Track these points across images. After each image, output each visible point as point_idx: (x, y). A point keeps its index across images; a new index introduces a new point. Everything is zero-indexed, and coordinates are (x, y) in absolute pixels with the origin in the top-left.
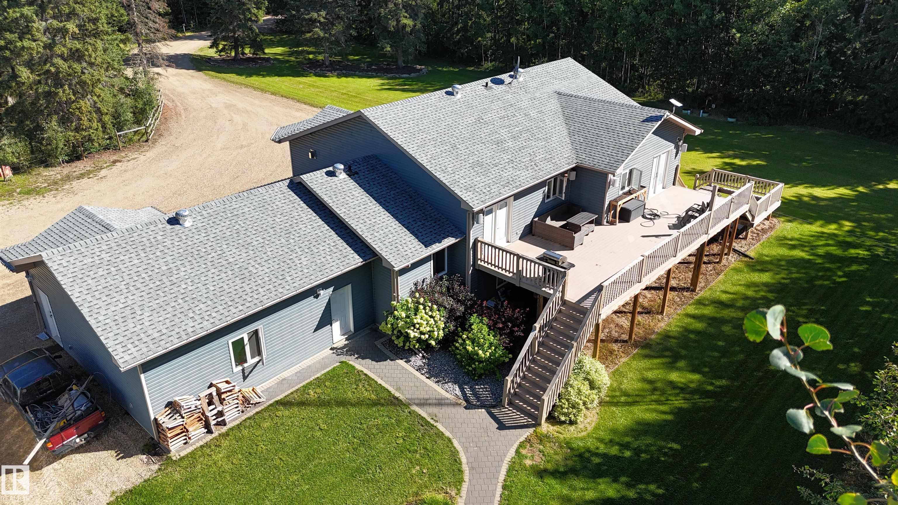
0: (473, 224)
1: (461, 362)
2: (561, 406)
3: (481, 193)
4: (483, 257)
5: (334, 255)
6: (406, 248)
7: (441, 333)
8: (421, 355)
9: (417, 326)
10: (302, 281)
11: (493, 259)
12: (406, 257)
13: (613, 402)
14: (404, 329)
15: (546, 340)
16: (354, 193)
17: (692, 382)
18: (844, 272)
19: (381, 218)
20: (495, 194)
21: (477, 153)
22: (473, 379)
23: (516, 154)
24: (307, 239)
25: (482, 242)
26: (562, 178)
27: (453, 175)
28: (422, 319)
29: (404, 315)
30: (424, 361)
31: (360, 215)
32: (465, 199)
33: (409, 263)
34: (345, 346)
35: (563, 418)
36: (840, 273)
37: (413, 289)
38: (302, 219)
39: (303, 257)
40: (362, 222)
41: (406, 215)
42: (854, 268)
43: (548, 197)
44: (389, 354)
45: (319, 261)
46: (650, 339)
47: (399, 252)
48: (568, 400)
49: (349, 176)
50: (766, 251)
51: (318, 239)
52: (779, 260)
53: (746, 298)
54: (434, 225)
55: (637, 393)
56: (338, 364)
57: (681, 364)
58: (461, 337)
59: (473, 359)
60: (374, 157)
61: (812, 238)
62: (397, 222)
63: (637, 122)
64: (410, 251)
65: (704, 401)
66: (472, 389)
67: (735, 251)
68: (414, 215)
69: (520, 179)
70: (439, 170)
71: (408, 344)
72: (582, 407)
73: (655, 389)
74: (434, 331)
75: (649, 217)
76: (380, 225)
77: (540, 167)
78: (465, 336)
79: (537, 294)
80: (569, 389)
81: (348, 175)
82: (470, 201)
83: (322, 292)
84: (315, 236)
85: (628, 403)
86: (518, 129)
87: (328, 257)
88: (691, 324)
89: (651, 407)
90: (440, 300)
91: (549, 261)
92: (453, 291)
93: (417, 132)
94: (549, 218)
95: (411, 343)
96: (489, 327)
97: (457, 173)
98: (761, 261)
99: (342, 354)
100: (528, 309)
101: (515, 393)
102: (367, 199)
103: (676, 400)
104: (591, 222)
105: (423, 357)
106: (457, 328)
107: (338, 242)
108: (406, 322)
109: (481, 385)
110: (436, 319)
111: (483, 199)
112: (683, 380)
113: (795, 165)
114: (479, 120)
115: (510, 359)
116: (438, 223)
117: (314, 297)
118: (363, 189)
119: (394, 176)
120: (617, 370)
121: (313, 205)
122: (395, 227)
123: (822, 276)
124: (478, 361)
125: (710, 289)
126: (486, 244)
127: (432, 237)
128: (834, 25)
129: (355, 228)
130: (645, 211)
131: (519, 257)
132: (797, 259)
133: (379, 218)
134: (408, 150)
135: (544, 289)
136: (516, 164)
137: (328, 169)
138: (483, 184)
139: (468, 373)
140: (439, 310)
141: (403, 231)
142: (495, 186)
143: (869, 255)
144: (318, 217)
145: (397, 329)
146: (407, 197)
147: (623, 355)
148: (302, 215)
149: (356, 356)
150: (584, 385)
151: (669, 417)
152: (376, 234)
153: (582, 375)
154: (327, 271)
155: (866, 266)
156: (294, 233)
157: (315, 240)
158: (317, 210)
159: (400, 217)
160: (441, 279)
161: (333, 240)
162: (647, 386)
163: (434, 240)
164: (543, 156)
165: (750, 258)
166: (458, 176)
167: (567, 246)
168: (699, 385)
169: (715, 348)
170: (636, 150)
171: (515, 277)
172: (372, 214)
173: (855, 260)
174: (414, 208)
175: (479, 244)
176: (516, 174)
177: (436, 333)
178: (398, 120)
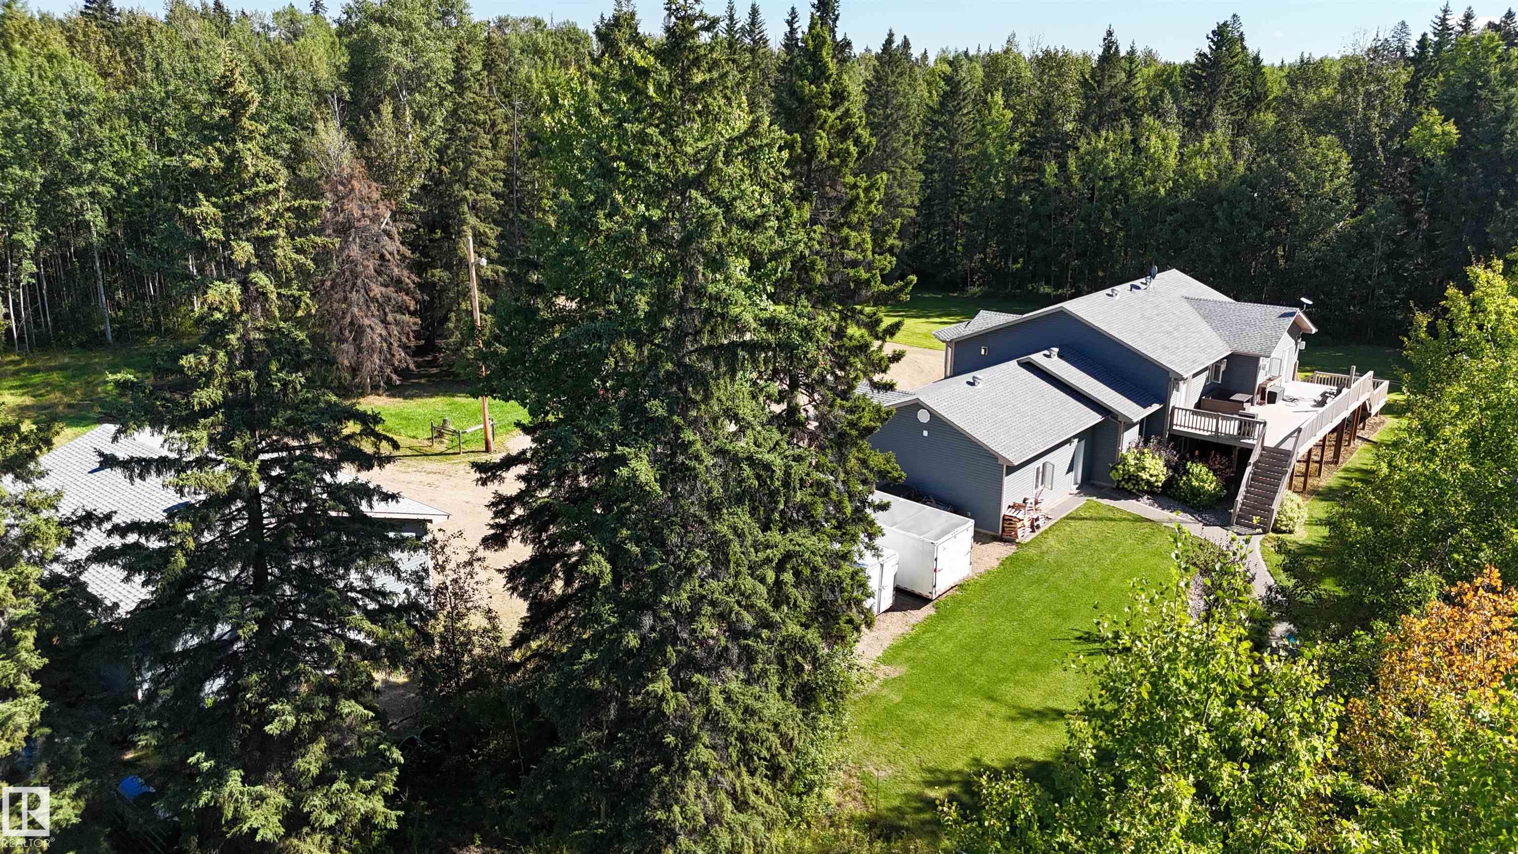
0: (1169, 395)
4: (1179, 422)
7: (1166, 476)
9: (1146, 471)
14: (1137, 473)
16: (1071, 369)
22: (1201, 509)
23: (1186, 341)
26: (1219, 365)
29: (1133, 462)
30: (1154, 498)
35: (1284, 528)
40: (1090, 389)
43: (1210, 381)
49: (1062, 358)
55: (1325, 519)
58: (1184, 476)
59: (1200, 491)
66: (1203, 515)
67: (1359, 436)
71: (1136, 487)
72: (1296, 521)
74: (1159, 475)
75: (1288, 400)
78: (1187, 476)
79: (1238, 444)
85: (1323, 525)
86: (1174, 324)
93: (1109, 323)
94: (1211, 398)
95: (1140, 486)
96: (1206, 469)
102: (1083, 374)
108: (1136, 467)
109: (1209, 512)
110: (1159, 465)
117: (1070, 445)
118: (1075, 367)
121: (1045, 378)
124: (1205, 493)
126: (1183, 410)
127: (1145, 402)
128: (1393, 241)
130: (1285, 395)
131: (1218, 416)
134: (1113, 335)
135: (1244, 441)
136: (1190, 348)
137: (1044, 352)
140: (1160, 458)
144: (1052, 387)
145: (1128, 474)
158: (1050, 381)
163: (1150, 405)
165: (1374, 442)
170: (1279, 342)
171: (1213, 435)
175: (1176, 410)
176: (1195, 355)
177: (1161, 477)
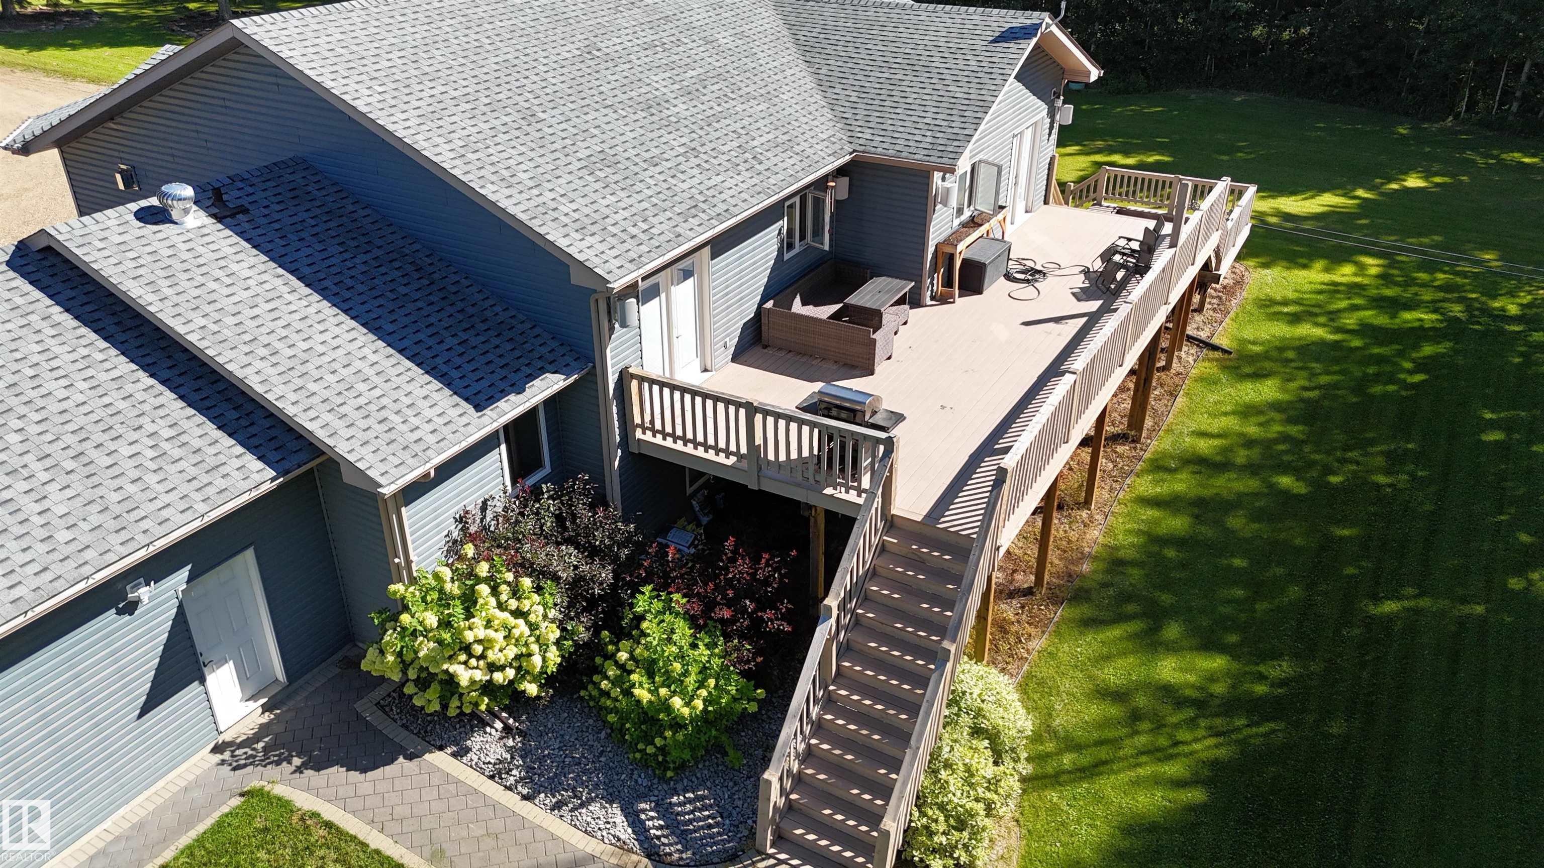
0: (612, 330)
1: (622, 731)
2: (927, 828)
3: (624, 236)
4: (647, 418)
5: (173, 469)
6: (415, 421)
7: (554, 656)
8: (499, 725)
9: (478, 649)
10: (48, 576)
11: (678, 420)
12: (417, 448)
13: (1045, 777)
14: (438, 664)
15: (855, 636)
16: (234, 267)
17: (1212, 678)
18: (1413, 361)
19: (327, 336)
20: (663, 238)
21: (596, 132)
22: (663, 779)
23: (702, 133)
24: (70, 427)
25: (642, 379)
26: (819, 194)
27: (535, 192)
28: (488, 624)
29: (431, 619)
30: (510, 743)
31: (257, 332)
32: (580, 257)
33: (428, 468)
34: (264, 730)
36: (1408, 365)
37: (455, 534)
38: (54, 363)
39: (53, 487)
40: (263, 352)
41: (407, 320)
42: (1428, 350)
43: (790, 246)
44: (400, 736)
45: (115, 497)
46: (1081, 576)
47: (392, 435)
48: (942, 807)
49: (219, 218)
50: (1248, 333)
51: (111, 421)
52: (1281, 349)
53: (1249, 443)
54: (496, 341)
55: (1095, 735)
56: (237, 801)
57: (1172, 631)
58: (612, 656)
59: (655, 721)
60: (300, 164)
61: (1320, 297)
62: (380, 344)
63: (979, 44)
64: (430, 427)
65: (1262, 730)
66: (664, 810)
67: (1190, 338)
68: (432, 320)
69: (723, 197)
70: (494, 178)
71: (454, 703)
72: (982, 820)
73: (1135, 716)
74: (530, 655)
75: (1021, 276)
76: (326, 359)
77: (767, 164)
78: (623, 656)
79: (810, 507)
80: (943, 774)
81: (214, 216)
82: (596, 261)
83: (144, 593)
84: (100, 413)
85: (1082, 770)
86: (694, 73)
87: (151, 479)
88: (1157, 522)
89: (1141, 771)
90: (541, 559)
91: (834, 412)
92: (573, 522)
93: (414, 81)
94: (797, 301)
95: (466, 699)
96: (693, 621)
97: (550, 186)
98: (1247, 356)
99: (251, 761)
100: (794, 553)
101: (790, 806)
102: (279, 281)
103: (1196, 740)
104: (901, 302)
105: (507, 729)
106: (597, 633)
107: (185, 425)
108: (440, 642)
109: (686, 791)
110: (532, 618)
111: (632, 255)
112: (1191, 678)
113: (1225, 158)
114: (590, 50)
115: (759, 702)
116: (510, 334)
117: (120, 612)
118: (266, 253)
119: (363, 213)
120: (1029, 676)
121: (96, 316)
122: (373, 358)
123: (1377, 375)
124: (671, 727)
125: (1167, 431)
126: (652, 382)
127: (496, 377)
129: (240, 374)
130: (1010, 262)
131: (752, 409)
132: (1313, 343)
133: (323, 338)
134: (390, 127)
135: (829, 491)
136: (705, 157)
137: (144, 203)
138: (626, 214)
139: (645, 763)
140: (539, 590)
141: (401, 369)
142: (660, 218)
143: (1441, 321)
144: (113, 352)
145: (416, 665)
146: (409, 268)
147: (1031, 630)
148: (57, 350)
149: (297, 761)
150: (976, 750)
151: (1196, 795)
152: (312, 387)
153: (965, 720)
154: (145, 525)
155: (1449, 345)
156: (23, 410)
157: (102, 426)
158: (112, 329)
159: (390, 328)
160: (536, 493)
161: (169, 421)
162: (1114, 711)
163: (502, 385)
164: (770, 136)
165: (1225, 351)
166: (552, 195)
167: (853, 367)
168: (1234, 686)
169: (1235, 577)
170: (994, 107)
171: (744, 464)
172: (298, 325)
173: (1419, 334)
174: (433, 298)
175: (634, 384)
176: (711, 183)
177: (537, 660)
178: (355, 48)
